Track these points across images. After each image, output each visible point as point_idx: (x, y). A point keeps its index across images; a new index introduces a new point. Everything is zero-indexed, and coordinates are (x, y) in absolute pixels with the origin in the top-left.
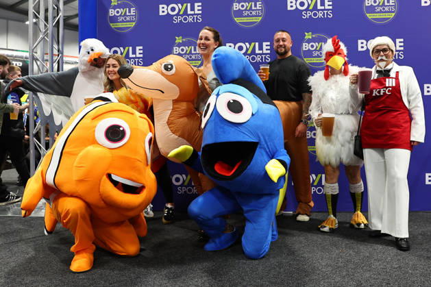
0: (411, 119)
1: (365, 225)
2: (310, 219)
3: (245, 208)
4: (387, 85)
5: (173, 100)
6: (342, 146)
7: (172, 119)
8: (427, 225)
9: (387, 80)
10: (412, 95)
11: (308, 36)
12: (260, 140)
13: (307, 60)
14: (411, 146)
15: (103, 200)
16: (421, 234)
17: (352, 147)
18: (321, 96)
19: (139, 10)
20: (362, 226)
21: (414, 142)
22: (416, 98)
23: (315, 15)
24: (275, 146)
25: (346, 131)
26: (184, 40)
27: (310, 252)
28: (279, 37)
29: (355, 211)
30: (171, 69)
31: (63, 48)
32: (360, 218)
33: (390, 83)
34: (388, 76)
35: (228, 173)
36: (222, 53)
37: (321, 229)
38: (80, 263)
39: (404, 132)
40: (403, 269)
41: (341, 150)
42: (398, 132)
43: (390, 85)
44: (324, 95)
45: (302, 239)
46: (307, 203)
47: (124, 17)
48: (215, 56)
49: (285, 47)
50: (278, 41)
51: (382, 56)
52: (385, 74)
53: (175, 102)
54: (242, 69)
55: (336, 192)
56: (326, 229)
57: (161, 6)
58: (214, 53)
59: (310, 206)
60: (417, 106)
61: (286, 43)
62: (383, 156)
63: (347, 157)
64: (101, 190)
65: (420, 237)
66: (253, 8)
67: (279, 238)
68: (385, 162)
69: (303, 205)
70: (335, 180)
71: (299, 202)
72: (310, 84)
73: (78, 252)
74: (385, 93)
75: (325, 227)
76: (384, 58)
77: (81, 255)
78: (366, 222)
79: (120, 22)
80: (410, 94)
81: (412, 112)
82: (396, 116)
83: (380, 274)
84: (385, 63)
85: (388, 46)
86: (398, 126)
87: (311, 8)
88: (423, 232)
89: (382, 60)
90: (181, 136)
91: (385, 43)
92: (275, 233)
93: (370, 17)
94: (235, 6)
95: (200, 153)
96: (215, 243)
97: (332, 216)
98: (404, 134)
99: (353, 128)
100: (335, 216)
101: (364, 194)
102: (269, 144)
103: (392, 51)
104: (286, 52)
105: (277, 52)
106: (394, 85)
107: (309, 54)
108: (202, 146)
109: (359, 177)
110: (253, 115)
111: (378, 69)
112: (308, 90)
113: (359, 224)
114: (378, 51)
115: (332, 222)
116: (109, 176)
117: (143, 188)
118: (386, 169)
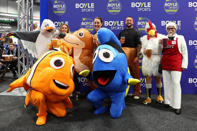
0: (182, 58)
1: (163, 101)
2: (140, 98)
3: (111, 97)
4: (172, 44)
5: (82, 49)
6: (153, 68)
7: (81, 56)
8: (189, 101)
9: (172, 41)
10: (183, 48)
11: (140, 19)
12: (117, 69)
13: (140, 29)
14: (182, 70)
15: (50, 91)
16: (185, 106)
17: (157, 69)
18: (145, 46)
19: (67, 5)
20: (161, 102)
21: (183, 68)
22: (185, 49)
23: (143, 9)
24: (124, 71)
25: (155, 62)
26: (86, 19)
27: (139, 115)
28: (128, 19)
29: (159, 95)
30: (82, 35)
31: (33, 21)
32: (161, 98)
33: (174, 43)
34: (173, 40)
35: (104, 83)
36: (102, 31)
37: (144, 103)
38: (41, 121)
39: (178, 64)
40: (177, 124)
41: (153, 70)
42: (176, 64)
43: (174, 44)
44: (146, 46)
45: (136, 108)
46: (139, 91)
47: (60, 8)
48: (99, 32)
49: (131, 24)
50: (128, 21)
51: (171, 31)
52: (172, 39)
53: (83, 49)
54: (110, 37)
55: (151, 87)
56: (146, 103)
57: (76, 4)
58: (98, 31)
59: (140, 92)
60: (185, 53)
61: (131, 22)
62: (170, 74)
63: (155, 73)
64: (50, 86)
65: (185, 107)
66: (117, 6)
67: (126, 108)
68: (171, 76)
69: (137, 92)
70: (150, 82)
71: (135, 90)
72: (141, 41)
73: (40, 116)
74: (171, 47)
75: (146, 102)
76: (172, 32)
77: (41, 117)
78: (163, 100)
79: (58, 11)
80: (182, 47)
81: (183, 55)
82: (175, 57)
83: (167, 126)
84: (172, 34)
85: (174, 27)
86: (176, 61)
87: (141, 7)
88: (187, 105)
89: (171, 33)
90: (85, 64)
91: (172, 25)
92: (124, 106)
93: (167, 11)
94: (108, 5)
95: (92, 73)
96: (99, 110)
97: (149, 97)
98: (179, 65)
99: (158, 61)
100: (150, 97)
101: (163, 88)
102: (121, 70)
103: (175, 29)
104: (131, 26)
105: (127, 26)
106: (175, 44)
107: (140, 26)
108: (93, 71)
109: (160, 81)
110: (114, 58)
111: (169, 36)
112: (140, 43)
113: (160, 101)
114: (169, 29)
115: (149, 100)
116: (54, 81)
117: (68, 87)
118: (171, 79)
